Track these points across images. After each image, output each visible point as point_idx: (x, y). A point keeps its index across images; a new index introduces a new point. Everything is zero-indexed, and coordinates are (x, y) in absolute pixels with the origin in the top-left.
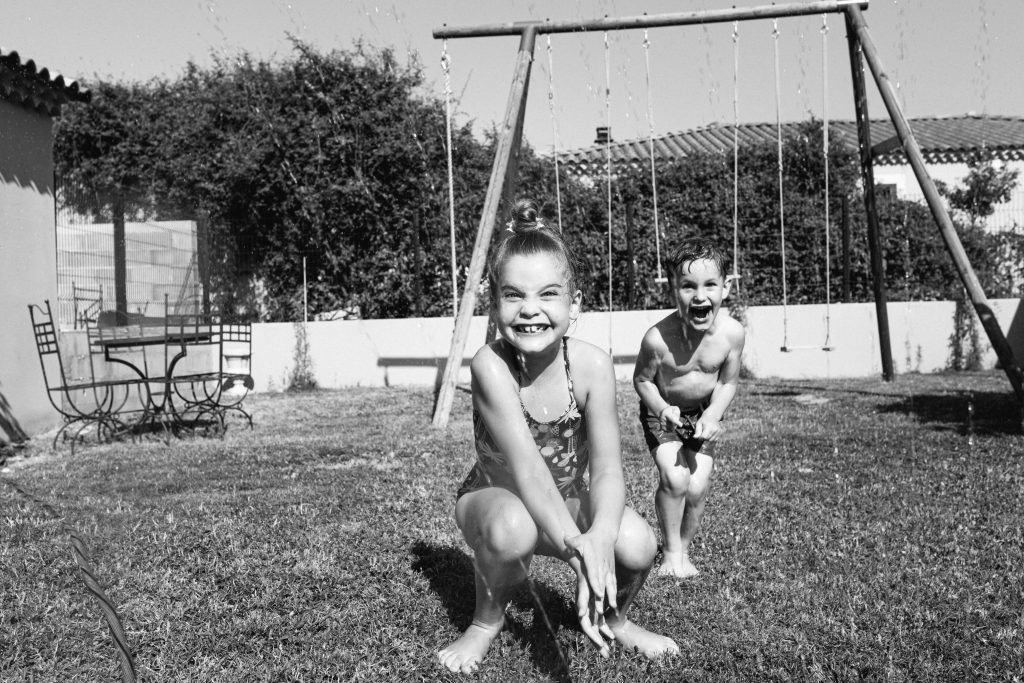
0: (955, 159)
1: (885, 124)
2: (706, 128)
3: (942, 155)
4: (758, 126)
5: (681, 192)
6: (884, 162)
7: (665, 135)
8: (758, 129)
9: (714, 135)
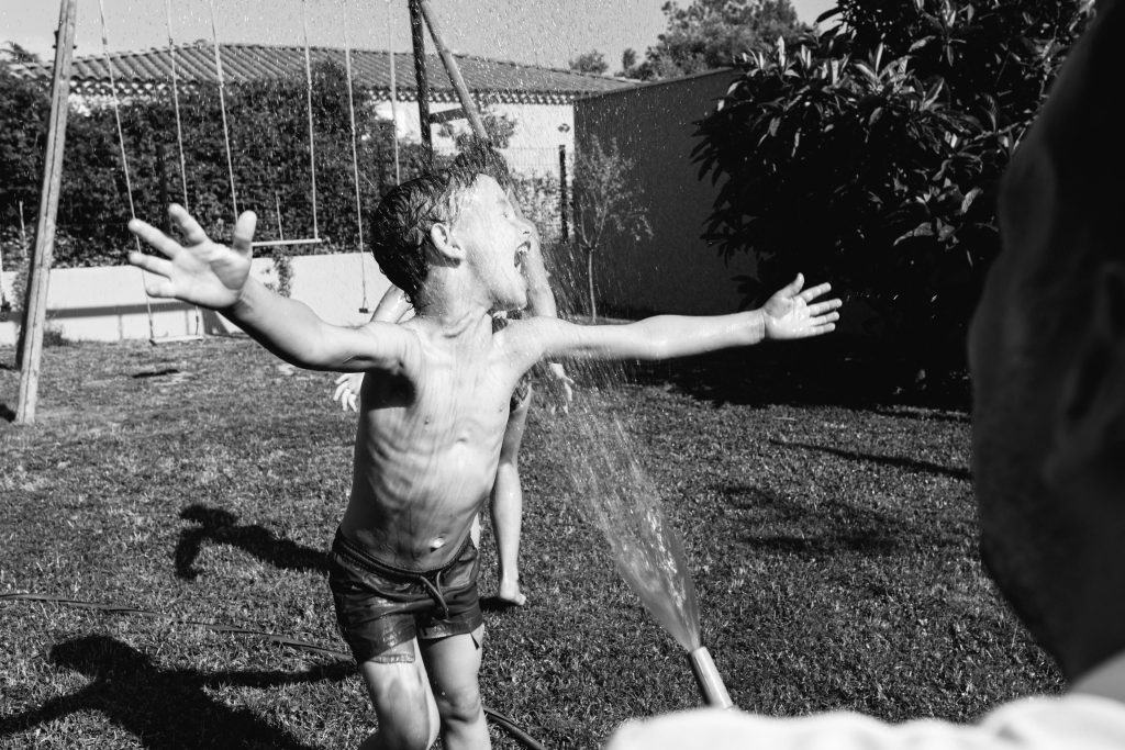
0: (448, 99)
1: (377, 56)
2: (192, 45)
3: (437, 95)
4: (250, 48)
5: (196, 126)
6: (384, 98)
7: (148, 51)
8: (249, 51)
9: (203, 54)
